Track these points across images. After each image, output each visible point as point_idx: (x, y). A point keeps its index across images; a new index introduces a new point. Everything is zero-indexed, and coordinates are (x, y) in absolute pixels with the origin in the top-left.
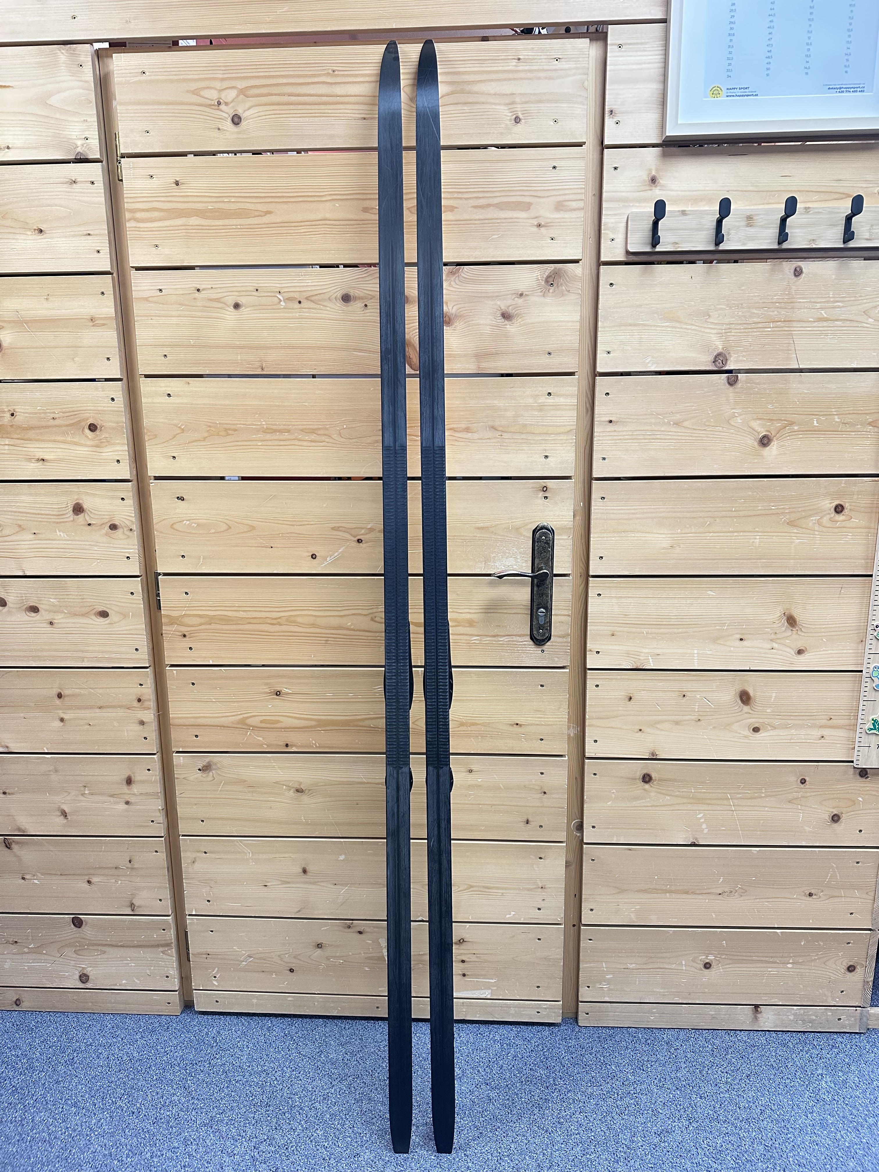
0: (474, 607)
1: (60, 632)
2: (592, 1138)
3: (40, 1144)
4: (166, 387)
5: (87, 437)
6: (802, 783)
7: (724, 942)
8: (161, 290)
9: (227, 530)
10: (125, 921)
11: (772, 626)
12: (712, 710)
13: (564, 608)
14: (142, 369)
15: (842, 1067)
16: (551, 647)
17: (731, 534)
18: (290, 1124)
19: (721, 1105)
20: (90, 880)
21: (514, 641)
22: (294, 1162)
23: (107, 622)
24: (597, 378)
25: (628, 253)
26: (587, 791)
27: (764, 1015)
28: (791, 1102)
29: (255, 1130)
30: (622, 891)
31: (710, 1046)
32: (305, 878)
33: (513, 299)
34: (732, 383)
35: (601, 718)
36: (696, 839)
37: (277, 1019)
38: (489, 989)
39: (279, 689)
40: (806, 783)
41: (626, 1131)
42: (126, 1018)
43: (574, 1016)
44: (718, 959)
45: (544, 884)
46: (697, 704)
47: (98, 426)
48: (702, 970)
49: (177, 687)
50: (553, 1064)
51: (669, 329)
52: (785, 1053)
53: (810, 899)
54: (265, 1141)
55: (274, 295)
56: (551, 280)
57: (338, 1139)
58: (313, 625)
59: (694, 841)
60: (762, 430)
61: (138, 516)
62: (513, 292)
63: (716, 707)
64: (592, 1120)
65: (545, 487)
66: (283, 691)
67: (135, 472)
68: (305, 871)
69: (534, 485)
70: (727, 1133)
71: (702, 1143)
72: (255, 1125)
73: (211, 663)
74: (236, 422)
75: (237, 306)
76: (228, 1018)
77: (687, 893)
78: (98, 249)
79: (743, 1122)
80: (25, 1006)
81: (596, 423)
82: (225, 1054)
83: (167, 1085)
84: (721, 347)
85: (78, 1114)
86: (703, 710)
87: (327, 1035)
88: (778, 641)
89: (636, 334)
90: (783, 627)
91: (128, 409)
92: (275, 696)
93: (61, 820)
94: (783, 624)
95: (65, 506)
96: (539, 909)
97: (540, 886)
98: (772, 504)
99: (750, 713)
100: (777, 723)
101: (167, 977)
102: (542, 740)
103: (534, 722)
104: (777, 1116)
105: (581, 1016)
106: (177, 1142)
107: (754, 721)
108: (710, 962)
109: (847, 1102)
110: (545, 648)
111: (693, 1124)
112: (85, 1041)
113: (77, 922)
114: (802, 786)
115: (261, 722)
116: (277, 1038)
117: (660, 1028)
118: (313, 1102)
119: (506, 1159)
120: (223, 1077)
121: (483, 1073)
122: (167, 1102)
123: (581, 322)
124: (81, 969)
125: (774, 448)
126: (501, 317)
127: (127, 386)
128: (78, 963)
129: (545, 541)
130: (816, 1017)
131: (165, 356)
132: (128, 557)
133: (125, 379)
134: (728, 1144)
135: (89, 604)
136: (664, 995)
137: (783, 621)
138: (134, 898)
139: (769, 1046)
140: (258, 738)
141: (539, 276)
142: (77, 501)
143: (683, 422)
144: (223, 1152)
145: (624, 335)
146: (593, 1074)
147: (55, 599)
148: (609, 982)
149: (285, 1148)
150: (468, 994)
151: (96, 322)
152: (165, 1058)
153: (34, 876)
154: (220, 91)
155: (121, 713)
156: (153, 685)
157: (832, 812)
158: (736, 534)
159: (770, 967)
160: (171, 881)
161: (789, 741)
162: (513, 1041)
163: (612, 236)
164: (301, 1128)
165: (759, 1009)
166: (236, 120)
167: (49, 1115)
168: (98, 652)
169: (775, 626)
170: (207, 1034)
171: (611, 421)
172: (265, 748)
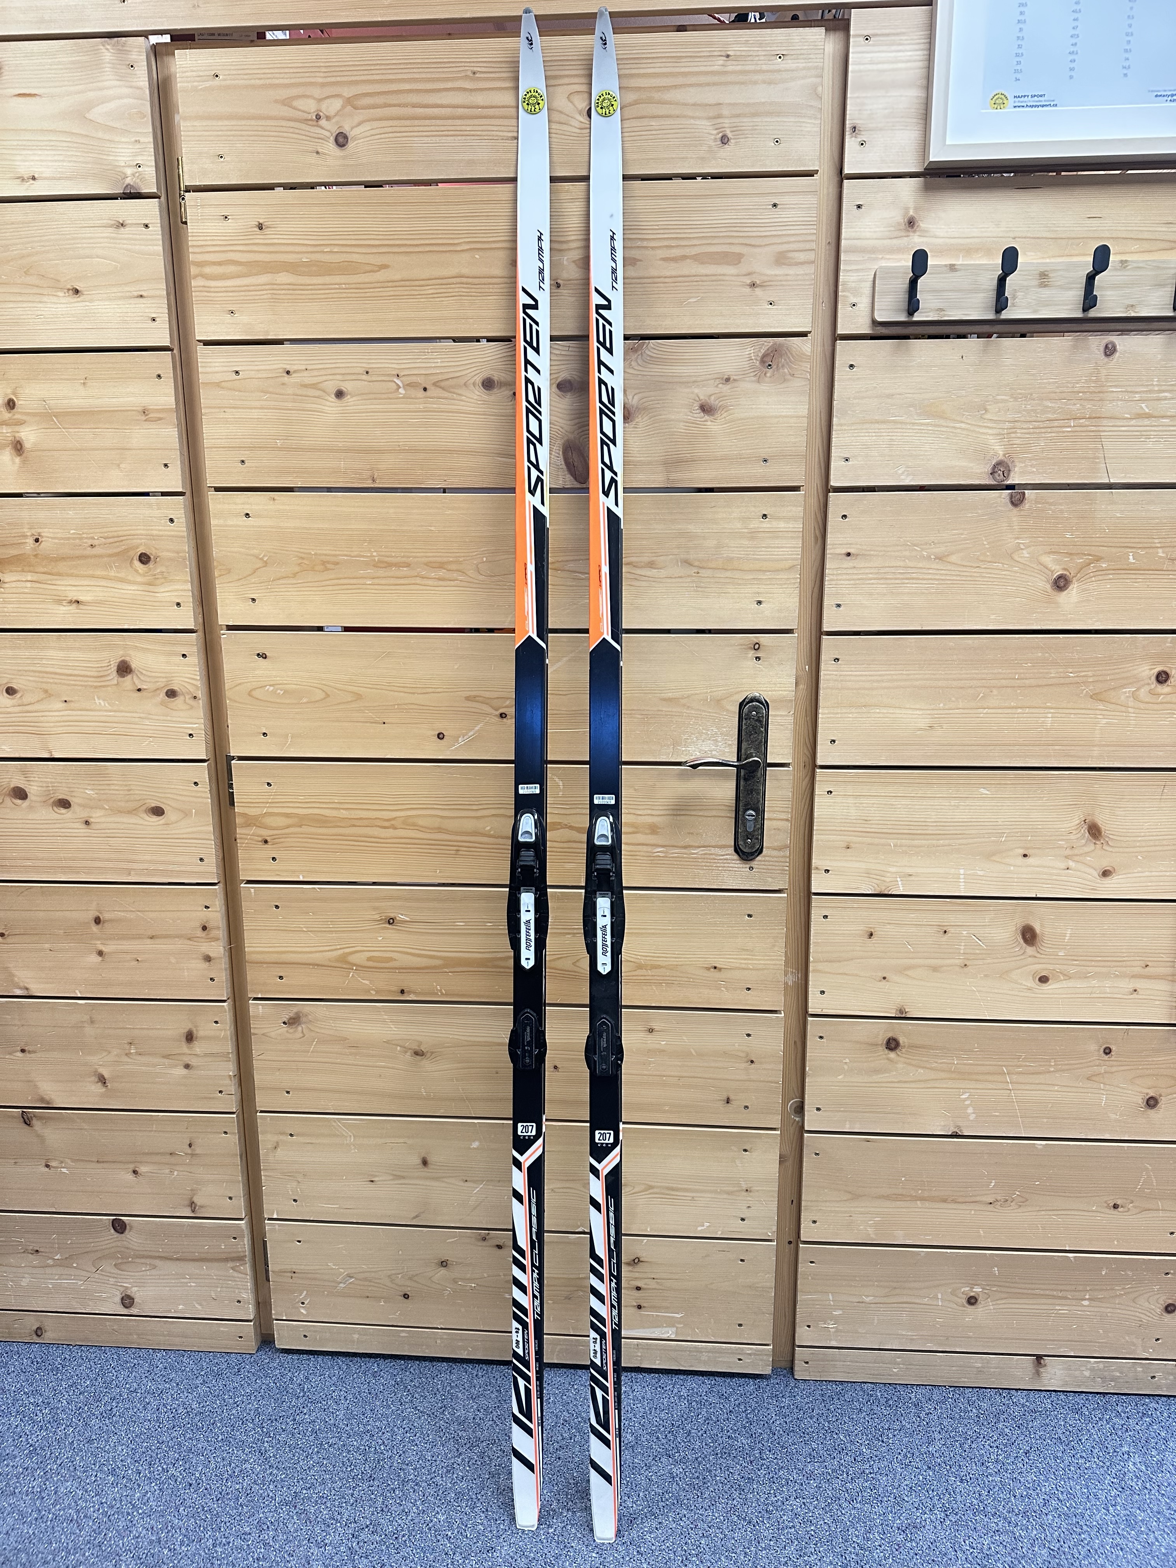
0: (657, 808)
1: (99, 835)
2: (812, 1533)
3: (65, 1524)
4: (243, 504)
5: (137, 571)
6: (1106, 1054)
7: (996, 1269)
8: (237, 372)
9: (325, 698)
10: (182, 1225)
11: (1068, 838)
12: (984, 952)
13: (781, 809)
14: (212, 478)
15: (1156, 1443)
16: (763, 863)
17: (1014, 711)
18: (401, 1505)
19: (989, 1492)
20: (137, 1169)
21: (712, 854)
22: (406, 1557)
23: (161, 822)
24: (830, 494)
25: (875, 323)
26: (810, 1061)
27: (1049, 1368)
28: (1086, 1490)
29: (353, 1511)
30: (856, 1197)
31: (974, 1410)
32: (424, 1172)
33: (717, 386)
34: (1017, 502)
35: (831, 961)
36: (959, 1127)
37: (386, 1361)
38: (673, 1326)
39: (392, 915)
40: (1112, 1053)
41: (858, 1525)
42: (184, 1356)
43: (788, 1365)
44: (986, 1291)
45: (750, 1185)
46: (963, 944)
47: (152, 557)
48: (965, 1307)
49: (255, 911)
50: (759, 1431)
51: (930, 428)
52: (1078, 1422)
53: (1115, 1212)
54: (367, 1527)
55: (391, 379)
56: (768, 359)
57: (466, 1526)
58: (440, 830)
59: (956, 1130)
60: (1058, 567)
61: (205, 679)
62: (716, 376)
63: (989, 948)
64: (811, 1508)
65: (757, 643)
66: (398, 918)
67: (201, 620)
68: (425, 1163)
69: (741, 642)
70: (997, 1531)
71: (963, 1543)
72: (354, 1505)
73: (301, 879)
74: (338, 553)
75: (340, 394)
76: (320, 1358)
77: (945, 1201)
78: (154, 315)
79: (1020, 1516)
80: (49, 1336)
81: (828, 556)
82: (314, 1408)
83: (236, 1448)
84: (1001, 453)
85: (117, 1484)
86: (971, 951)
87: (452, 1384)
88: (1076, 858)
89: (884, 434)
90: (1083, 839)
91: (192, 533)
92: (387, 926)
93: (98, 1088)
94: (1083, 835)
95: (106, 665)
96: (743, 1219)
97: (744, 1188)
98: (1071, 670)
99: (1035, 957)
100: (1072, 970)
101: (239, 1302)
102: (749, 989)
103: (738, 965)
104: (1066, 1508)
105: (799, 1366)
106: (248, 1526)
107: (1042, 968)
108: (977, 1297)
109: (1163, 1492)
110: (754, 864)
111: (950, 1517)
112: (127, 1386)
113: (119, 1226)
114: (1106, 1057)
115: (369, 959)
116: (386, 1387)
117: (907, 1385)
118: (433, 1475)
119: (694, 1559)
120: (312, 1438)
121: (664, 1441)
122: (237, 1470)
123: (809, 416)
124: (122, 1289)
125: (1072, 594)
126: (700, 411)
127: (191, 503)
128: (120, 1280)
129: (756, 718)
130: (1121, 1373)
131: (243, 462)
132: (190, 735)
133: (188, 494)
134: (998, 1546)
135: (138, 798)
136: (911, 1339)
137: (1082, 831)
138: (194, 1194)
139: (1056, 1413)
140: (364, 981)
141: (752, 355)
142: (123, 658)
143: (948, 555)
144: (310, 1541)
145: (869, 436)
146: (814, 1445)
147: (92, 790)
148: (836, 1319)
149: (394, 1538)
150: (645, 1333)
151: (151, 415)
152: (234, 1412)
153: (62, 1162)
154: (320, 100)
155: (179, 945)
156: (224, 908)
157: (1147, 1094)
158: (1020, 710)
159: (1059, 1305)
160: (246, 1172)
161: (1089, 996)
162: (705, 1398)
163: (854, 300)
164: (415, 1511)
165: (1042, 1361)
166: (341, 140)
167: (77, 1486)
168: (150, 862)
169: (1072, 837)
170: (291, 1379)
171: (849, 554)
172: (372, 995)
